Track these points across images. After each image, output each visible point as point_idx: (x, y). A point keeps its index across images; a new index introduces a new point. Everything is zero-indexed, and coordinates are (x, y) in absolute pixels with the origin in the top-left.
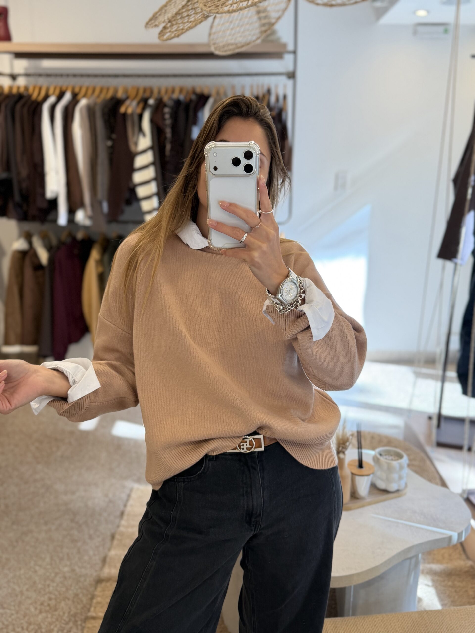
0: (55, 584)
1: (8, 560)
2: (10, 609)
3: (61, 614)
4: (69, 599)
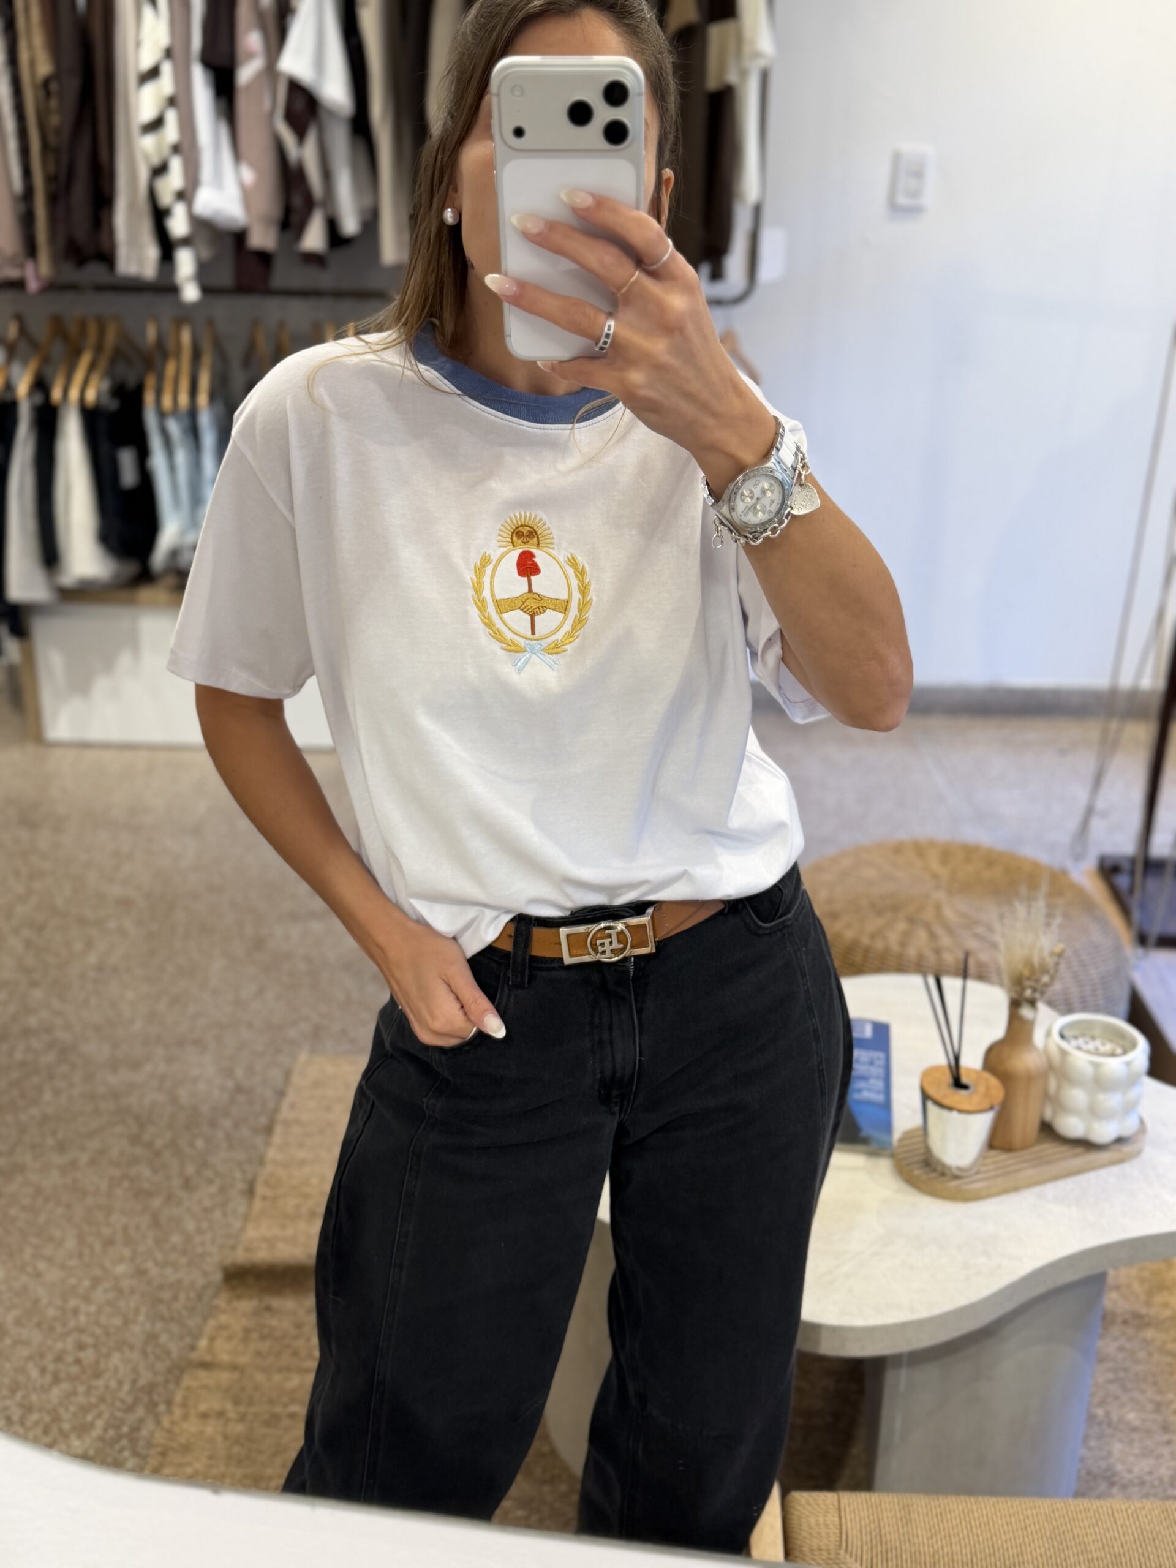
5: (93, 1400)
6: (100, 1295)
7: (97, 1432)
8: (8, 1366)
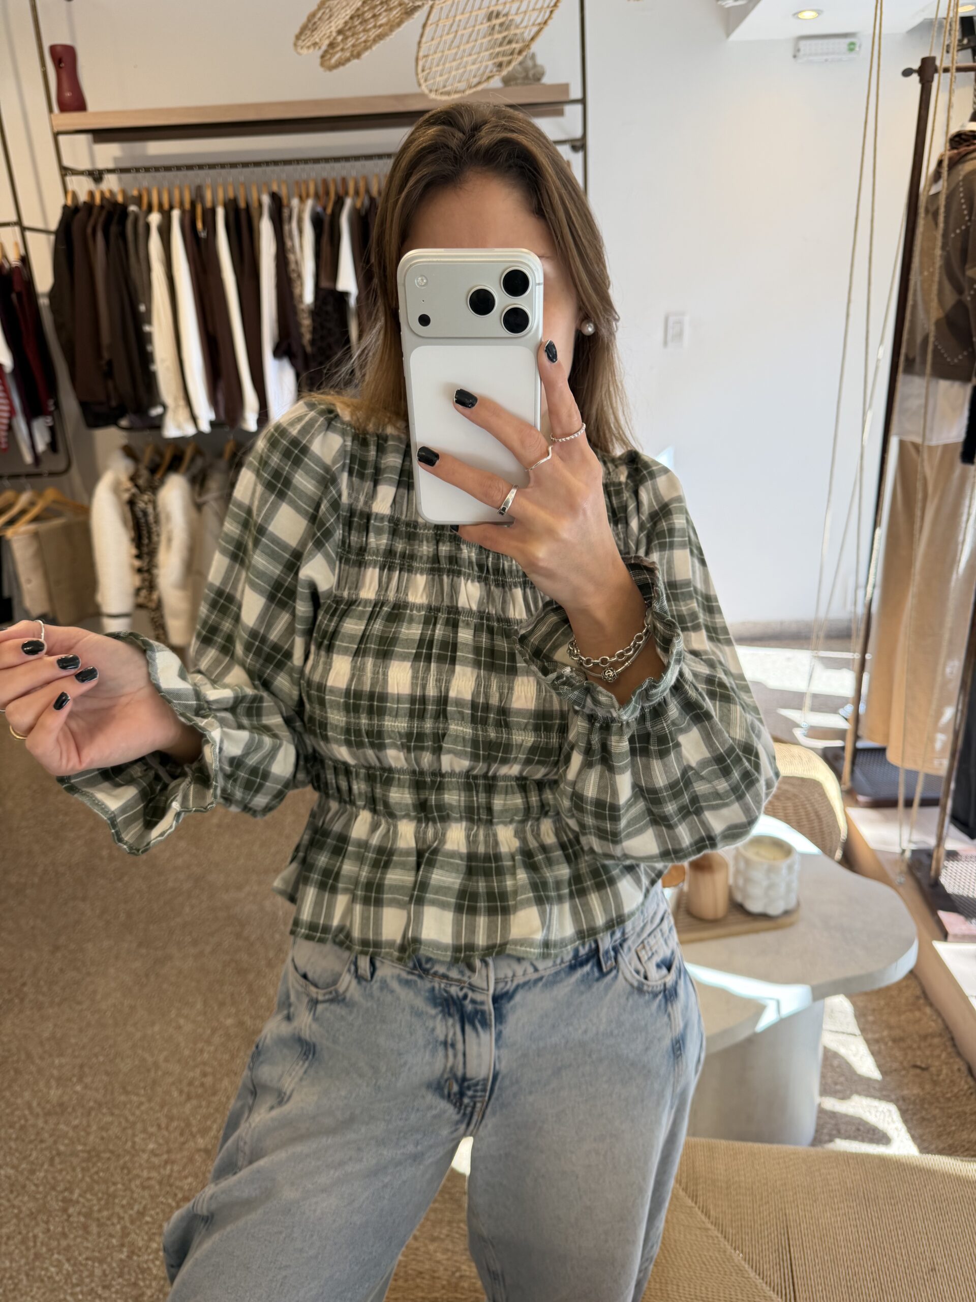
0: (212, 1048)
1: (133, 1008)
2: (138, 1095)
3: (224, 1099)
4: (236, 1074)
5: (212, 1111)
6: (216, 1040)
7: (213, 1133)
8: (159, 1090)
